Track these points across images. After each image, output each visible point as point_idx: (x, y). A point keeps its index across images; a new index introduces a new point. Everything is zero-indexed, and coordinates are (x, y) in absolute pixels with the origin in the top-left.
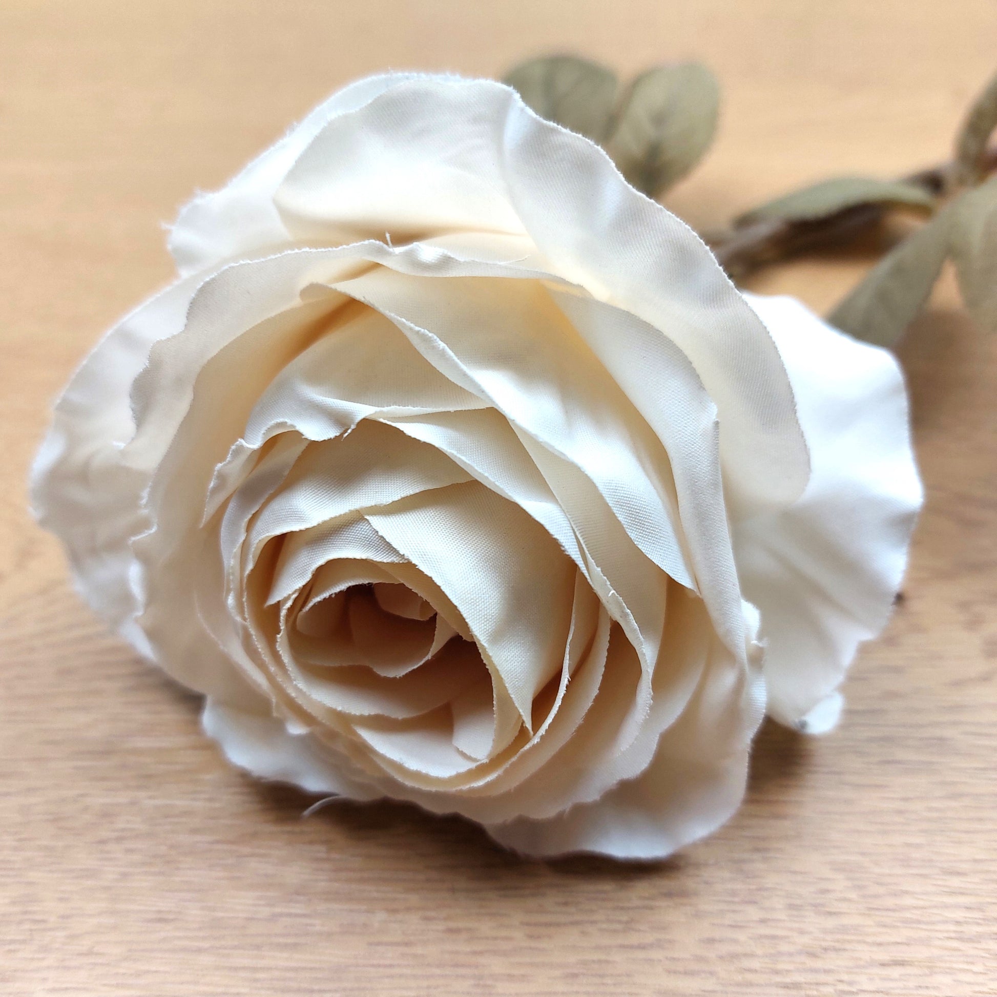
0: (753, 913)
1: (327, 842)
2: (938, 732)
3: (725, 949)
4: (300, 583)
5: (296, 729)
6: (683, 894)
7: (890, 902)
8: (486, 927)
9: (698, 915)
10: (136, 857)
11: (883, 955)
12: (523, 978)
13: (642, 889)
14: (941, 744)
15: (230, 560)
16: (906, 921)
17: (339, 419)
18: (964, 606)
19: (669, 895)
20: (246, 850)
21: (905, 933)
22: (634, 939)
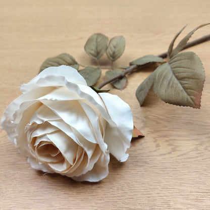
0: (111, 190)
1: (47, 179)
2: (146, 160)
3: (106, 196)
4: (38, 144)
5: (40, 163)
6: (101, 187)
7: (133, 188)
8: (70, 193)
9: (103, 191)
10: (17, 182)
11: (130, 197)
12: (75, 201)
13: (95, 186)
14: (146, 162)
15: (28, 140)
16: (135, 192)
17: (42, 121)
18: (154, 138)
19: (99, 187)
20: (34, 180)
21: (134, 193)
22: (92, 194)
